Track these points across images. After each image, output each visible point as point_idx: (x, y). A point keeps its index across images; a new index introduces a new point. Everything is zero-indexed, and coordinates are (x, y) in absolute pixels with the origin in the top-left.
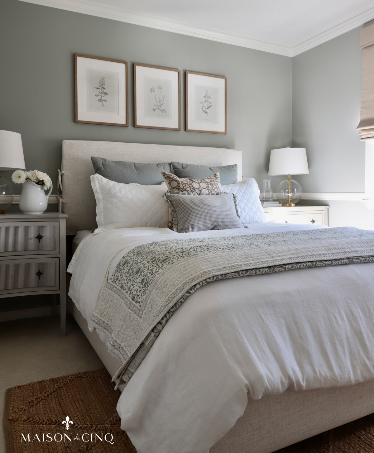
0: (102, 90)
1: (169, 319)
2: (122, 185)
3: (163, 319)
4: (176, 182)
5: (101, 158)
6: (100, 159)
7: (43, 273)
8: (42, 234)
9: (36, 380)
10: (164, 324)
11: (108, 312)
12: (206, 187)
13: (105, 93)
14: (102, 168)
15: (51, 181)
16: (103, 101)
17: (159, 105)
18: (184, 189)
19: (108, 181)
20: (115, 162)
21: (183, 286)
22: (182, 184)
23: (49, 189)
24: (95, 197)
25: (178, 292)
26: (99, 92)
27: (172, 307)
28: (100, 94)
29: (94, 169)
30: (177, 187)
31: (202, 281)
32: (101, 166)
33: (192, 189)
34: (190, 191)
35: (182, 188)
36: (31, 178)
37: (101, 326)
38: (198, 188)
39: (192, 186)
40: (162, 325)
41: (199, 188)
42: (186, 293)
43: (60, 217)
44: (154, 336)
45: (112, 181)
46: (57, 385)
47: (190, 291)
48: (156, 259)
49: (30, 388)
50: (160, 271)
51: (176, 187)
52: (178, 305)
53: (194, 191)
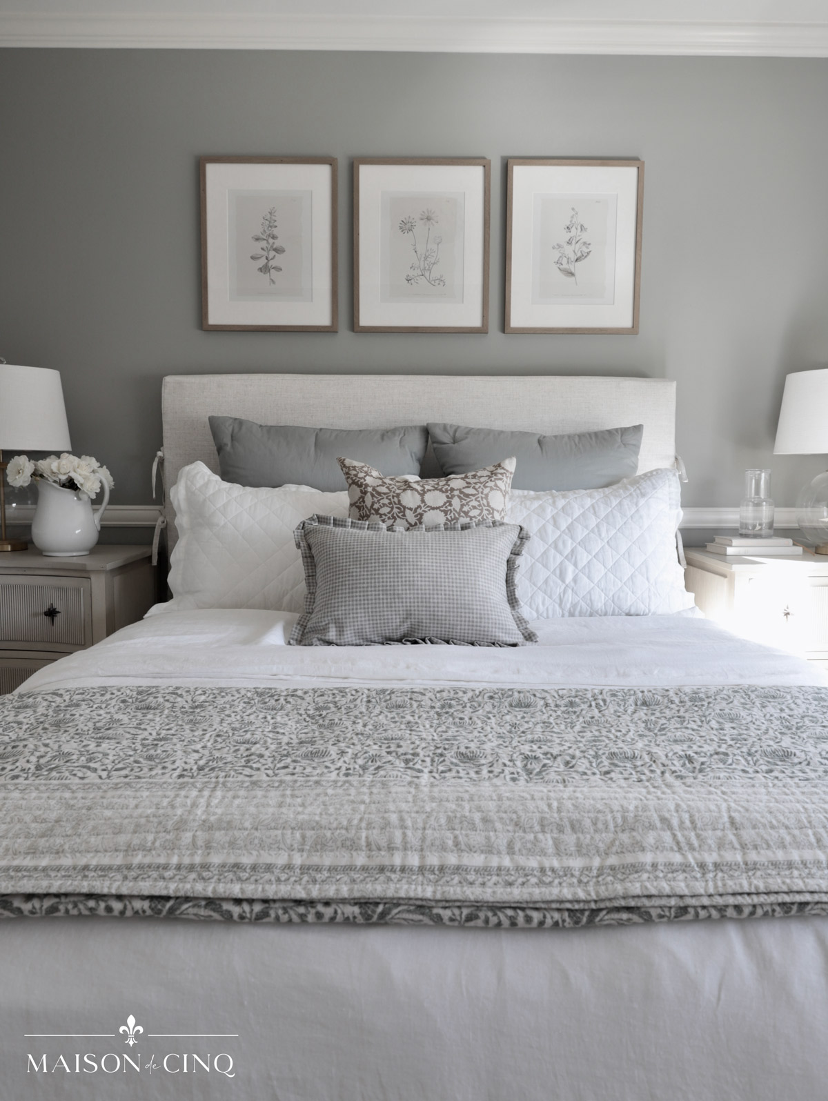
0: (268, 243)
4: (358, 490)
6: (229, 422)
8: (58, 607)
12: (441, 504)
13: (276, 250)
14: (227, 445)
16: (272, 271)
18: (375, 509)
20: (270, 429)
22: (373, 495)
26: (263, 249)
28: (265, 253)
29: (216, 447)
30: (358, 504)
33: (395, 510)
34: (390, 515)
35: (369, 506)
36: (45, 474)
38: (413, 506)
39: (399, 501)
41: (419, 507)
43: (89, 569)
51: (356, 502)
53: (399, 517)
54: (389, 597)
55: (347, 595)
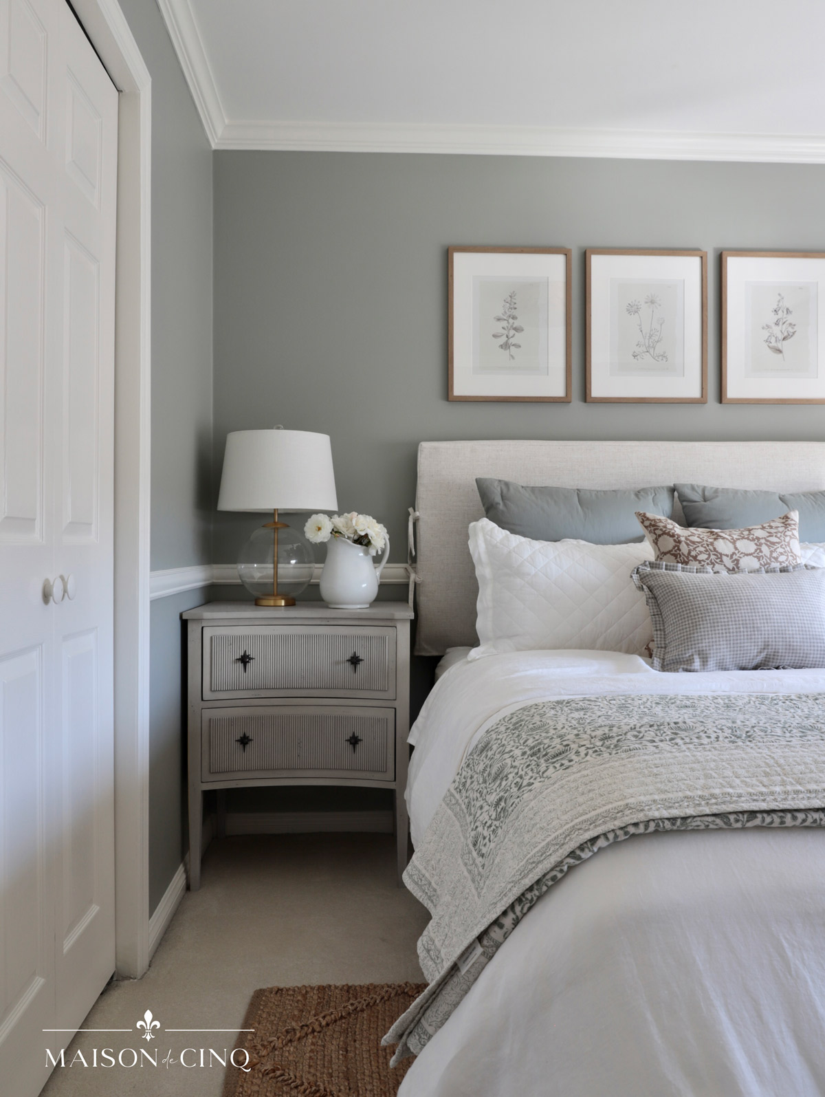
0: (508, 323)
1: (522, 918)
2: (538, 545)
3: (505, 913)
4: (671, 540)
5: (500, 481)
6: (496, 484)
7: (361, 740)
8: (361, 655)
9: (316, 981)
10: (510, 928)
11: (439, 860)
12: (753, 551)
13: (516, 329)
14: (499, 504)
15: (387, 537)
16: (512, 348)
17: (650, 343)
18: (692, 556)
19: (507, 535)
20: (533, 489)
21: (565, 838)
22: (688, 545)
23: (380, 553)
24: (477, 573)
25: (551, 852)
26: (503, 328)
27: (531, 889)
28: (505, 332)
29: (484, 505)
30: (673, 552)
31: (613, 830)
32: (498, 499)
33: (713, 557)
34: (708, 561)
35: (686, 553)
36: (343, 530)
37: (424, 891)
38: (729, 553)
39: (715, 549)
40: (504, 930)
41: (734, 553)
42: (568, 856)
43: (396, 618)
44: (483, 953)
45: (517, 536)
46: (352, 1004)
47: (578, 852)
48: (542, 750)
49: (299, 998)
50: (537, 785)
51: (672, 551)
52: (546, 885)
53: (717, 563)
54: (749, 630)
55: (710, 629)
